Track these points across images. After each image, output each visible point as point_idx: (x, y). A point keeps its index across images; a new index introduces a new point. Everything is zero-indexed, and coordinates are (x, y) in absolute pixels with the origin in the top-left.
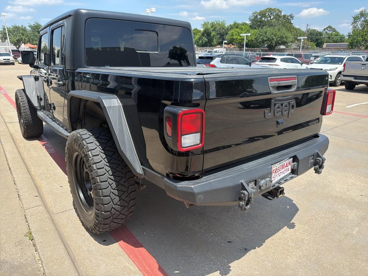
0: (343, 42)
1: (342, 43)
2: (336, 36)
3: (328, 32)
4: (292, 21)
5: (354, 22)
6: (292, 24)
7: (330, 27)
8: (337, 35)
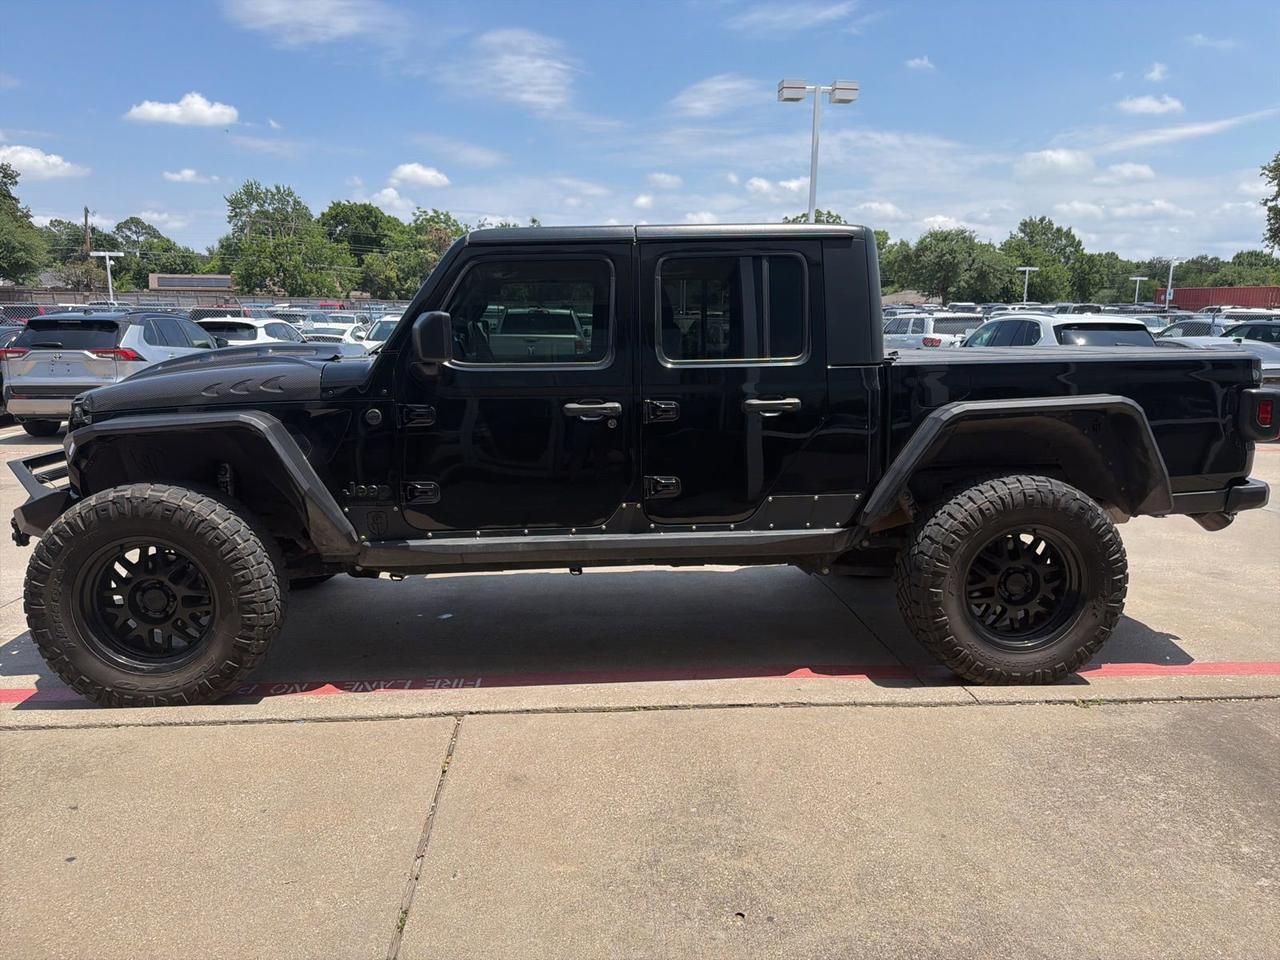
0: (193, 271)
1: (189, 273)
2: (166, 250)
3: (134, 237)
4: (14, 191)
5: (236, 216)
6: (15, 199)
7: (136, 221)
8: (169, 247)
